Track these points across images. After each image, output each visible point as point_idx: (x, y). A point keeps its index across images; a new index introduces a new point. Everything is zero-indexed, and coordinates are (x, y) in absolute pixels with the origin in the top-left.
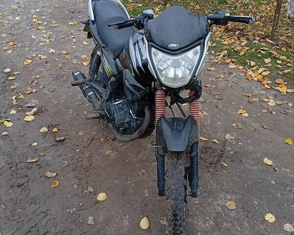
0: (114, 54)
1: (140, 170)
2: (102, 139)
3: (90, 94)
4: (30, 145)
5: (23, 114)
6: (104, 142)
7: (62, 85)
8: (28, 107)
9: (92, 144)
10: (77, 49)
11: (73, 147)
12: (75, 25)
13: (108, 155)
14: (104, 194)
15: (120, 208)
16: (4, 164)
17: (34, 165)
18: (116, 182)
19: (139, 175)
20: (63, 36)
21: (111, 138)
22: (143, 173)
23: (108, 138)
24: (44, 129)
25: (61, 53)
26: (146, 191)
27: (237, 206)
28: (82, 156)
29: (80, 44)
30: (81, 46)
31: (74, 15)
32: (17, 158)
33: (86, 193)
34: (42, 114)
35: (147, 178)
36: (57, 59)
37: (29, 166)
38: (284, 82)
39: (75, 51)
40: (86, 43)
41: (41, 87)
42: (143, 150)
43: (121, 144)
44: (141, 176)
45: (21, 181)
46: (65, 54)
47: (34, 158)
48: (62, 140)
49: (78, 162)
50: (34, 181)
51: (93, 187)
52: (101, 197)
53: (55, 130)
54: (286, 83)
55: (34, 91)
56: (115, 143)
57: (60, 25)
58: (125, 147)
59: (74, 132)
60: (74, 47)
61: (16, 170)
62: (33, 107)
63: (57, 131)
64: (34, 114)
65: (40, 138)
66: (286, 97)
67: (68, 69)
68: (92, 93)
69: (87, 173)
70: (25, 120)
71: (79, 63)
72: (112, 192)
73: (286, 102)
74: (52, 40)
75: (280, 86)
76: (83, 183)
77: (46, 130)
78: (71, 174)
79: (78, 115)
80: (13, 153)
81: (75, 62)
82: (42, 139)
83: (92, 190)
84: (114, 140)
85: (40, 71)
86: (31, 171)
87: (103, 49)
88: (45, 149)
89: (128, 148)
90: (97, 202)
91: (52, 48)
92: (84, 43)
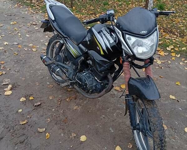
0: (77, 41)
1: (101, 116)
2: (68, 100)
3: (58, 70)
4: (17, 112)
5: (2, 90)
6: (69, 101)
7: (23, 67)
8: (4, 85)
9: (62, 104)
10: (23, 40)
11: (49, 108)
12: (15, 24)
13: (76, 110)
14: (84, 136)
15: (98, 143)
16: (3, 129)
17: (26, 125)
18: (88, 126)
19: (102, 119)
20: (10, 32)
21: (74, 98)
22: (104, 117)
23: (71, 98)
24: (23, 99)
25: (14, 44)
26: (111, 129)
27: (167, 127)
28: (58, 113)
29: (24, 37)
30: (26, 38)
31: (11, 17)
32: (11, 123)
33: (72, 138)
34: (17, 89)
35: (108, 120)
36: (12, 49)
37: (23, 126)
38: (161, 49)
39: (23, 42)
40: (28, 36)
41: (8, 69)
42: (97, 102)
43: (81, 101)
44: (103, 119)
45: (22, 139)
46: (17, 44)
47: (24, 121)
48: (39, 105)
49: (57, 117)
50: (31, 137)
51: (74, 133)
52: (83, 138)
53: (31, 98)
54: (162, 50)
55: (4, 73)
56: (78, 101)
57: (4, 24)
58: (85, 102)
59: (46, 98)
60: (21, 39)
61: (14, 132)
62: (8, 85)
63: (33, 99)
64: (11, 89)
65: (22, 105)
66: (165, 58)
67: (23, 55)
68: (59, 69)
69: (67, 124)
70: (5, 94)
71: (29, 50)
72: (89, 134)
73: (166, 61)
74: (2, 36)
75: (159, 51)
76: (67, 132)
77: (25, 99)
78: (56, 127)
79: (43, 85)
80: (7, 120)
81: (26, 50)
82: (24, 106)
83: (75, 135)
84: (75, 99)
85: (2, 58)
86: (26, 130)
87: (66, 39)
88: (29, 113)
89: (87, 103)
90: (82, 142)
91: (6, 41)
92: (27, 35)
